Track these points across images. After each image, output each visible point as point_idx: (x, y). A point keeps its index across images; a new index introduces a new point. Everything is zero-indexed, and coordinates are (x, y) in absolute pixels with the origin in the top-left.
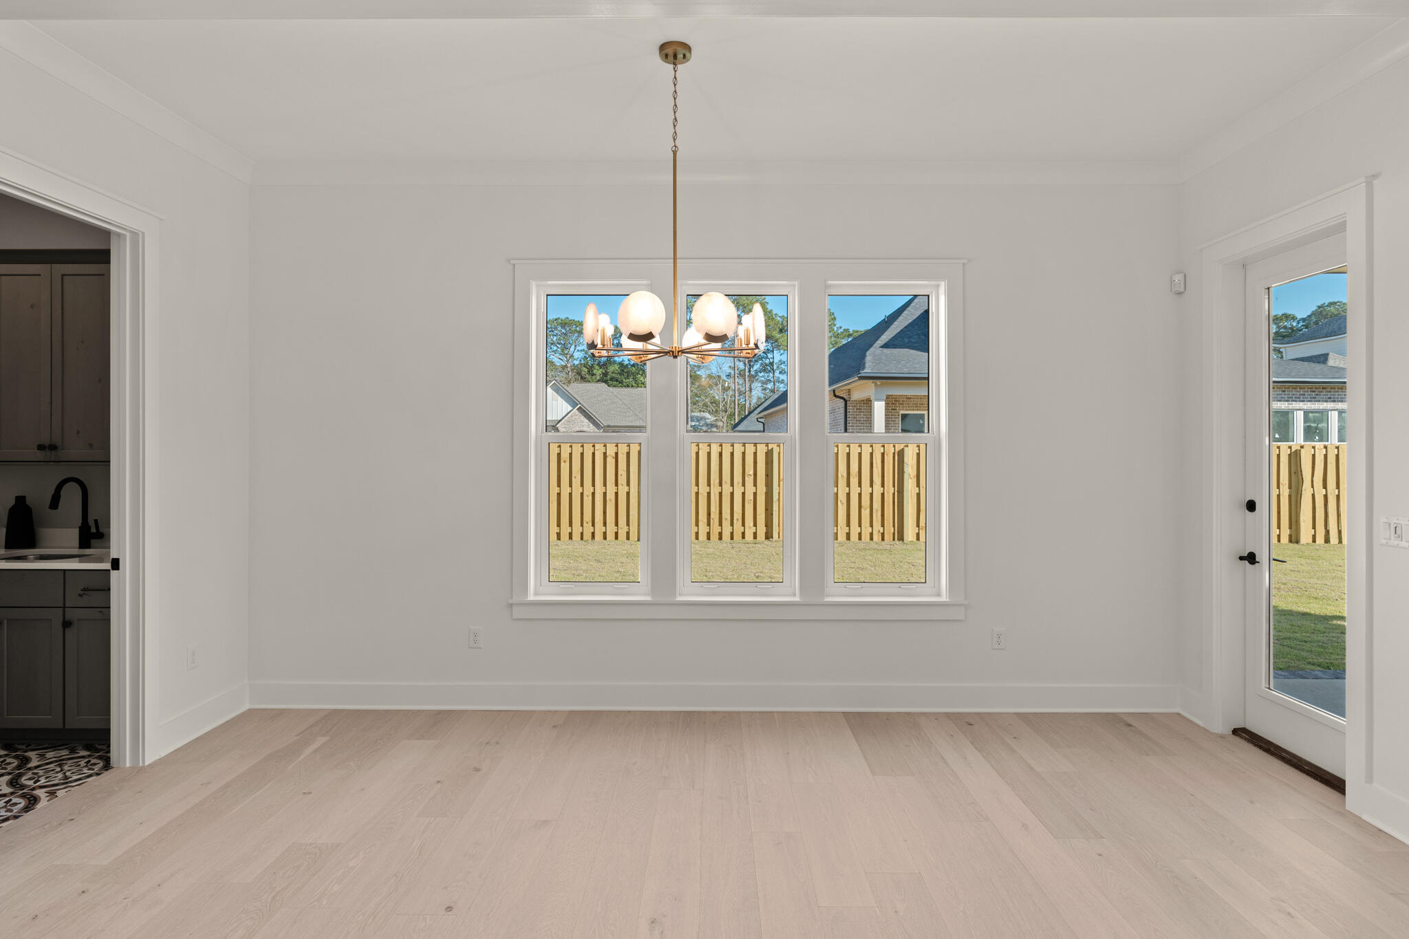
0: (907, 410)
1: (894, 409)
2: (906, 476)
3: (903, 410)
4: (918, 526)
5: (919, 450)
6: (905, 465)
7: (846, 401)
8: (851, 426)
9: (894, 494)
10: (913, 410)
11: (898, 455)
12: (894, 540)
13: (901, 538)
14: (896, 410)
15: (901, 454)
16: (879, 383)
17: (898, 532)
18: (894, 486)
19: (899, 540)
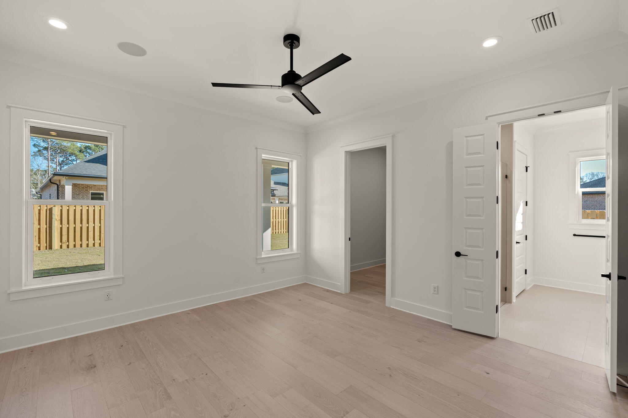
0: (94, 191)
1: (86, 190)
2: (53, 220)
3: (92, 190)
4: (61, 241)
5: (62, 208)
6: (53, 215)
7: (58, 186)
8: (61, 197)
9: (46, 228)
10: (97, 191)
11: (49, 210)
12: (46, 249)
13: (51, 248)
14: (88, 190)
15: (51, 210)
16: (67, 178)
17: (49, 246)
18: (46, 224)
19: (49, 249)
